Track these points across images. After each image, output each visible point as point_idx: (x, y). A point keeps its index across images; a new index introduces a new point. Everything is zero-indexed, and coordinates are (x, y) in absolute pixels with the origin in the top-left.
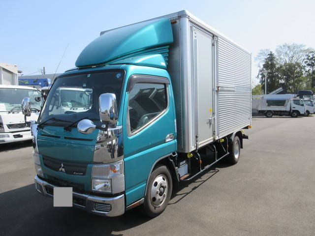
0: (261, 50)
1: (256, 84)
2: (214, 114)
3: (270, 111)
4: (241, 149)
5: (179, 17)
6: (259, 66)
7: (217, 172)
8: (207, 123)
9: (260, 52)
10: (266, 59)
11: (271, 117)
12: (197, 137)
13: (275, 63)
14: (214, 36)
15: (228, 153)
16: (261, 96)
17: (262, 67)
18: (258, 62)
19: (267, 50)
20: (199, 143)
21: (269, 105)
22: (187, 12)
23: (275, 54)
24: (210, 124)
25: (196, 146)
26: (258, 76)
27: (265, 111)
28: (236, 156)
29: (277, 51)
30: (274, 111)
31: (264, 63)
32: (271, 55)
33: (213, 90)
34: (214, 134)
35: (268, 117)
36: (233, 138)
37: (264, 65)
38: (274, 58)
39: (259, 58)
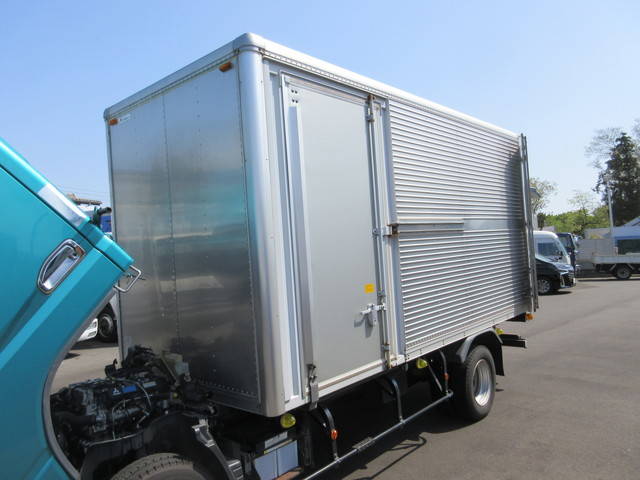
0: (601, 131)
1: (596, 206)
2: (381, 297)
3: (624, 265)
4: (498, 378)
5: (235, 51)
6: (598, 166)
7: (419, 446)
8: (357, 325)
9: (597, 135)
10: (614, 150)
11: (627, 279)
12: (310, 367)
13: (634, 156)
14: (369, 98)
15: (449, 395)
16: (606, 231)
17: (605, 167)
18: (593, 157)
19: (613, 130)
20: (320, 385)
21: (622, 251)
22: (257, 39)
23: (633, 137)
24: (369, 325)
25: (310, 394)
26: (597, 187)
27: (612, 265)
28: (481, 400)
29: (637, 131)
30: (632, 264)
31: (610, 159)
32: (624, 139)
33: (376, 235)
34: (385, 350)
35: (619, 279)
36: (463, 353)
37: (608, 163)
38: (632, 146)
39: (597, 147)
